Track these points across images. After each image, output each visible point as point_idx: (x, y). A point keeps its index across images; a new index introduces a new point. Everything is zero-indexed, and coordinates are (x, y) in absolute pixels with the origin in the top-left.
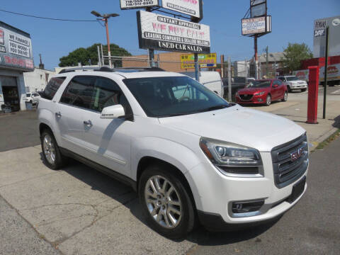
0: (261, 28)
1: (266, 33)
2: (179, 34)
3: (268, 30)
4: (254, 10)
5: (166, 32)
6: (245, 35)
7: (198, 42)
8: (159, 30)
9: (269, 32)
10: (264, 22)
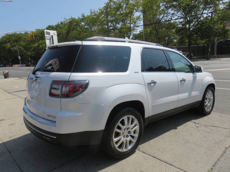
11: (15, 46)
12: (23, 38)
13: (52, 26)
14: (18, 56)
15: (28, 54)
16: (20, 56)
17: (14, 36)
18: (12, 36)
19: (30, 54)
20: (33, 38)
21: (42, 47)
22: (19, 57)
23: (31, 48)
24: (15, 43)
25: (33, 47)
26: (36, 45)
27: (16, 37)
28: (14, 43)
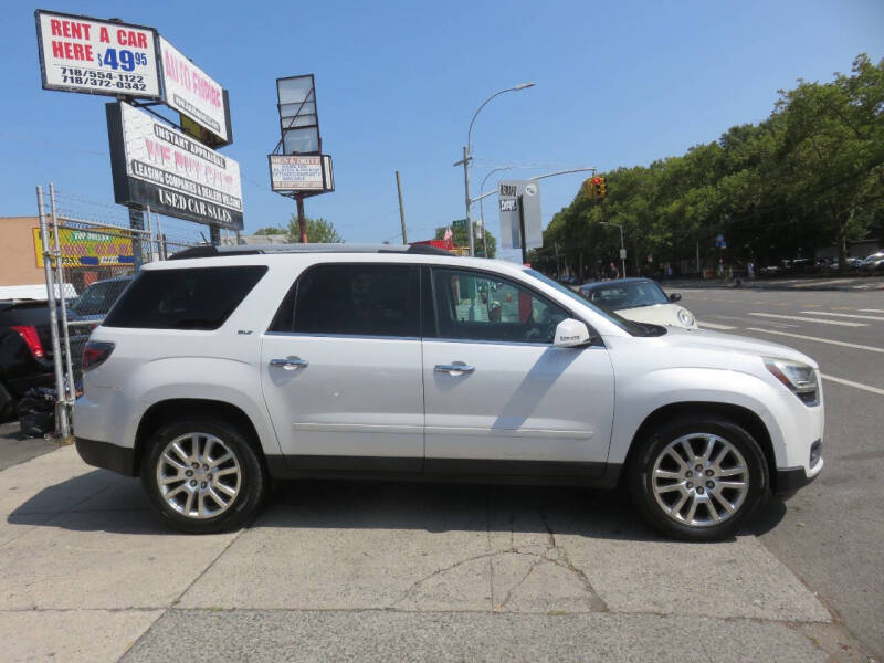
0: (314, 181)
1: (325, 190)
2: (192, 175)
3: (329, 187)
4: (291, 137)
5: (170, 166)
6: (277, 191)
7: (225, 198)
8: (159, 159)
9: (332, 190)
10: (319, 167)
11: (614, 214)
12: (643, 184)
13: (744, 128)
14: (621, 247)
15: (653, 242)
16: (625, 248)
17: (616, 181)
18: (611, 180)
19: (658, 239)
20: (599, 193)
21: (696, 212)
22: (623, 253)
23: (657, 218)
24: (616, 205)
25: (666, 213)
26: (675, 206)
27: (624, 183)
28: (612, 204)
